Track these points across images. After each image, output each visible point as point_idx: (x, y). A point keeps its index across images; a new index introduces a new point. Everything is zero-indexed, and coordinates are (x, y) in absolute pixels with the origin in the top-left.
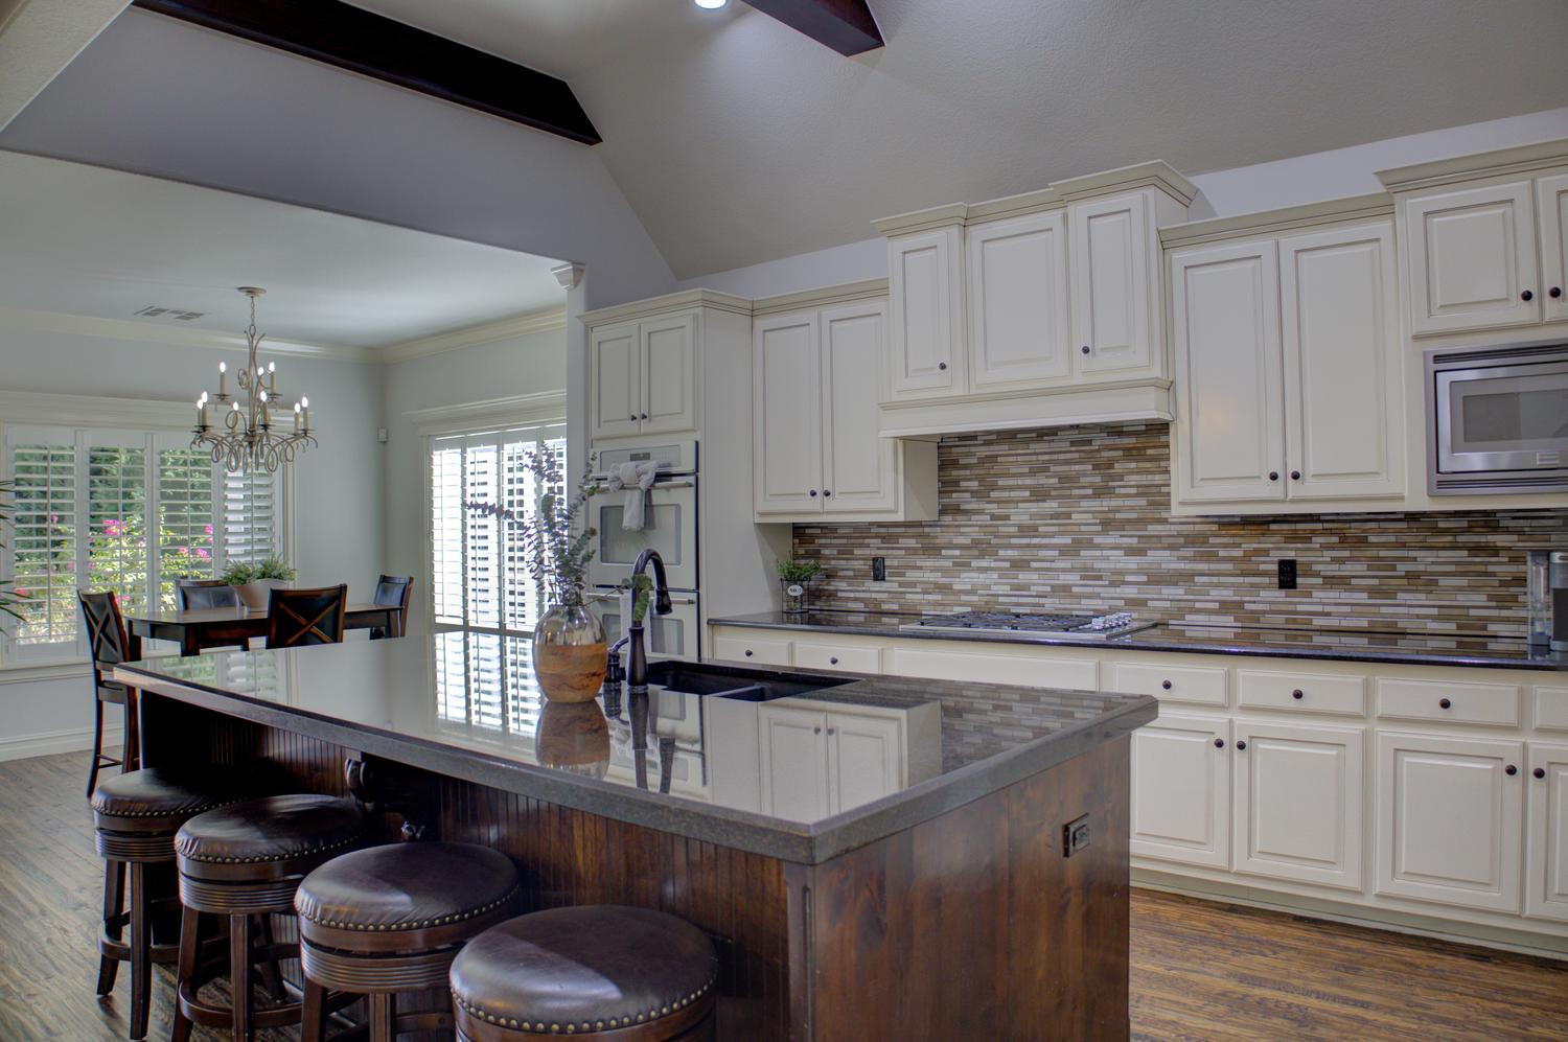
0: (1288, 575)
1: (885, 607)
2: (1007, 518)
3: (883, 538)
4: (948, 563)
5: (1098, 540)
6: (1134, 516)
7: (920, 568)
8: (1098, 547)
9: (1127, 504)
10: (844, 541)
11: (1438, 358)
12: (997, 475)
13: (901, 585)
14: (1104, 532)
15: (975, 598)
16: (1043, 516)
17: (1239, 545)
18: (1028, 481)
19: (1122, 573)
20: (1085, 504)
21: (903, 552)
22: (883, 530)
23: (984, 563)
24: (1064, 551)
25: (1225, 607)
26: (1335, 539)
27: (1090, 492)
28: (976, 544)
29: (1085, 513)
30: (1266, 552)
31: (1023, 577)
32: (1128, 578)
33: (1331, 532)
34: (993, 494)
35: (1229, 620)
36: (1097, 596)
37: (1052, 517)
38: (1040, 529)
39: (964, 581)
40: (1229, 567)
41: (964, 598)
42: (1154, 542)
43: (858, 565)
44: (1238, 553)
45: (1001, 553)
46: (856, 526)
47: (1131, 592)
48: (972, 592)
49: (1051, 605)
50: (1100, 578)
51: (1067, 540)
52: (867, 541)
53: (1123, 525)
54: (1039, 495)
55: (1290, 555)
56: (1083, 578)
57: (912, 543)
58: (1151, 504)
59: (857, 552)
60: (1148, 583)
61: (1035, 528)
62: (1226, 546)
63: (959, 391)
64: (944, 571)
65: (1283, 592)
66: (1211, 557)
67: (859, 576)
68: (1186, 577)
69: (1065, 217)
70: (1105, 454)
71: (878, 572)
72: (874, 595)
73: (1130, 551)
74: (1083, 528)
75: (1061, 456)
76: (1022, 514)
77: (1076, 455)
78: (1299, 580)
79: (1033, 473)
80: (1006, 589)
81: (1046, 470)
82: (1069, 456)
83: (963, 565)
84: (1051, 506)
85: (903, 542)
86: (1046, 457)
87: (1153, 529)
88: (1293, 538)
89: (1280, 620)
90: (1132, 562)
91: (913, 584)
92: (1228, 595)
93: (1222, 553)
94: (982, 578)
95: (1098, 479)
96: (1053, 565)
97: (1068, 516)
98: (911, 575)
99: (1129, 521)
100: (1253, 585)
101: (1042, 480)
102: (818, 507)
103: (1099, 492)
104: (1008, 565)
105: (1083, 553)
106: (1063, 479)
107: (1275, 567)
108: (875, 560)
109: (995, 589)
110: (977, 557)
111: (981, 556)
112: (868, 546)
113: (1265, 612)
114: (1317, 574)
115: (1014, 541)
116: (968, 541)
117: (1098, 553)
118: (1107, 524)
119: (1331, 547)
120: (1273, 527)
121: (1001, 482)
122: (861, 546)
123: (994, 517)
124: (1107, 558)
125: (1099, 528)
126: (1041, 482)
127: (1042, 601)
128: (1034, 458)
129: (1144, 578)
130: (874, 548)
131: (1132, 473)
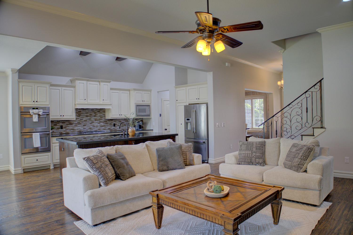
0: (114, 125)
1: (63, 133)
2: (82, 119)
3: (62, 123)
4: (74, 126)
5: (94, 122)
6: (99, 119)
7: (69, 127)
8: (95, 123)
9: (98, 118)
10: (55, 123)
11: (137, 105)
12: (81, 114)
13: (66, 129)
14: (95, 121)
15: (78, 130)
16: (87, 119)
17: (110, 122)
18: (86, 115)
19: (97, 126)
20: (93, 117)
21: (66, 124)
22: (62, 121)
23: (79, 126)
24: (91, 123)
25: (109, 129)
26: (118, 121)
27: (93, 116)
28: (78, 123)
29: (93, 119)
30: (112, 123)
31: (85, 127)
32: (98, 126)
33: (118, 120)
34: (80, 116)
35: (109, 130)
36: (95, 129)
37: (89, 119)
38: (87, 121)
39: (76, 128)
40: (109, 124)
41: (76, 130)
42: (100, 122)
43: (58, 127)
44: (110, 123)
45: (82, 124)
46: (58, 121)
47: (99, 128)
48: (78, 129)
49: (89, 130)
50: (95, 127)
51: (91, 122)
52: (59, 123)
53: (97, 120)
54: (87, 116)
55: (115, 123)
56: (93, 127)
57: (68, 123)
58: (101, 117)
59: (58, 125)
60: (100, 127)
61: (86, 121)
62: (109, 122)
63: (86, 103)
64: (73, 127)
65: (114, 127)
66: (107, 124)
67: (58, 128)
68: (105, 126)
69: (100, 84)
70: (95, 111)
71: (62, 127)
72: (61, 131)
73: (98, 123)
74: (93, 121)
75: (90, 112)
76: (85, 119)
77: (92, 111)
78: (116, 126)
79: (86, 113)
80: (83, 129)
81: (88, 113)
82: (91, 112)
83: (76, 126)
84: (89, 118)
85: (66, 123)
86: (88, 112)
87: (101, 120)
88: (115, 121)
89: (114, 130)
90: (99, 125)
91: (68, 129)
92: (109, 128)
93: (108, 123)
94: (79, 128)
95: (94, 115)
96: (89, 125)
97: (91, 119)
98: (67, 128)
99: (98, 119)
100: (111, 126)
101: (87, 114)
102: (61, 118)
103: (95, 116)
104: (83, 125)
105: (93, 124)
106: (90, 114)
107: (113, 124)
108: (61, 126)
109: (81, 129)
110: (78, 125)
111: (79, 125)
112: (60, 124)
113: (112, 129)
114: (117, 125)
115: (84, 122)
116: (77, 123)
117: (94, 124)
118: (96, 120)
119: (118, 122)
120: (113, 120)
121: (82, 115)
122: (58, 124)
123: (81, 119)
124: (96, 124)
125: (95, 120)
126: (87, 115)
127: (88, 130)
128: (86, 112)
129: (100, 126)
130: (61, 124)
131: (98, 114)
